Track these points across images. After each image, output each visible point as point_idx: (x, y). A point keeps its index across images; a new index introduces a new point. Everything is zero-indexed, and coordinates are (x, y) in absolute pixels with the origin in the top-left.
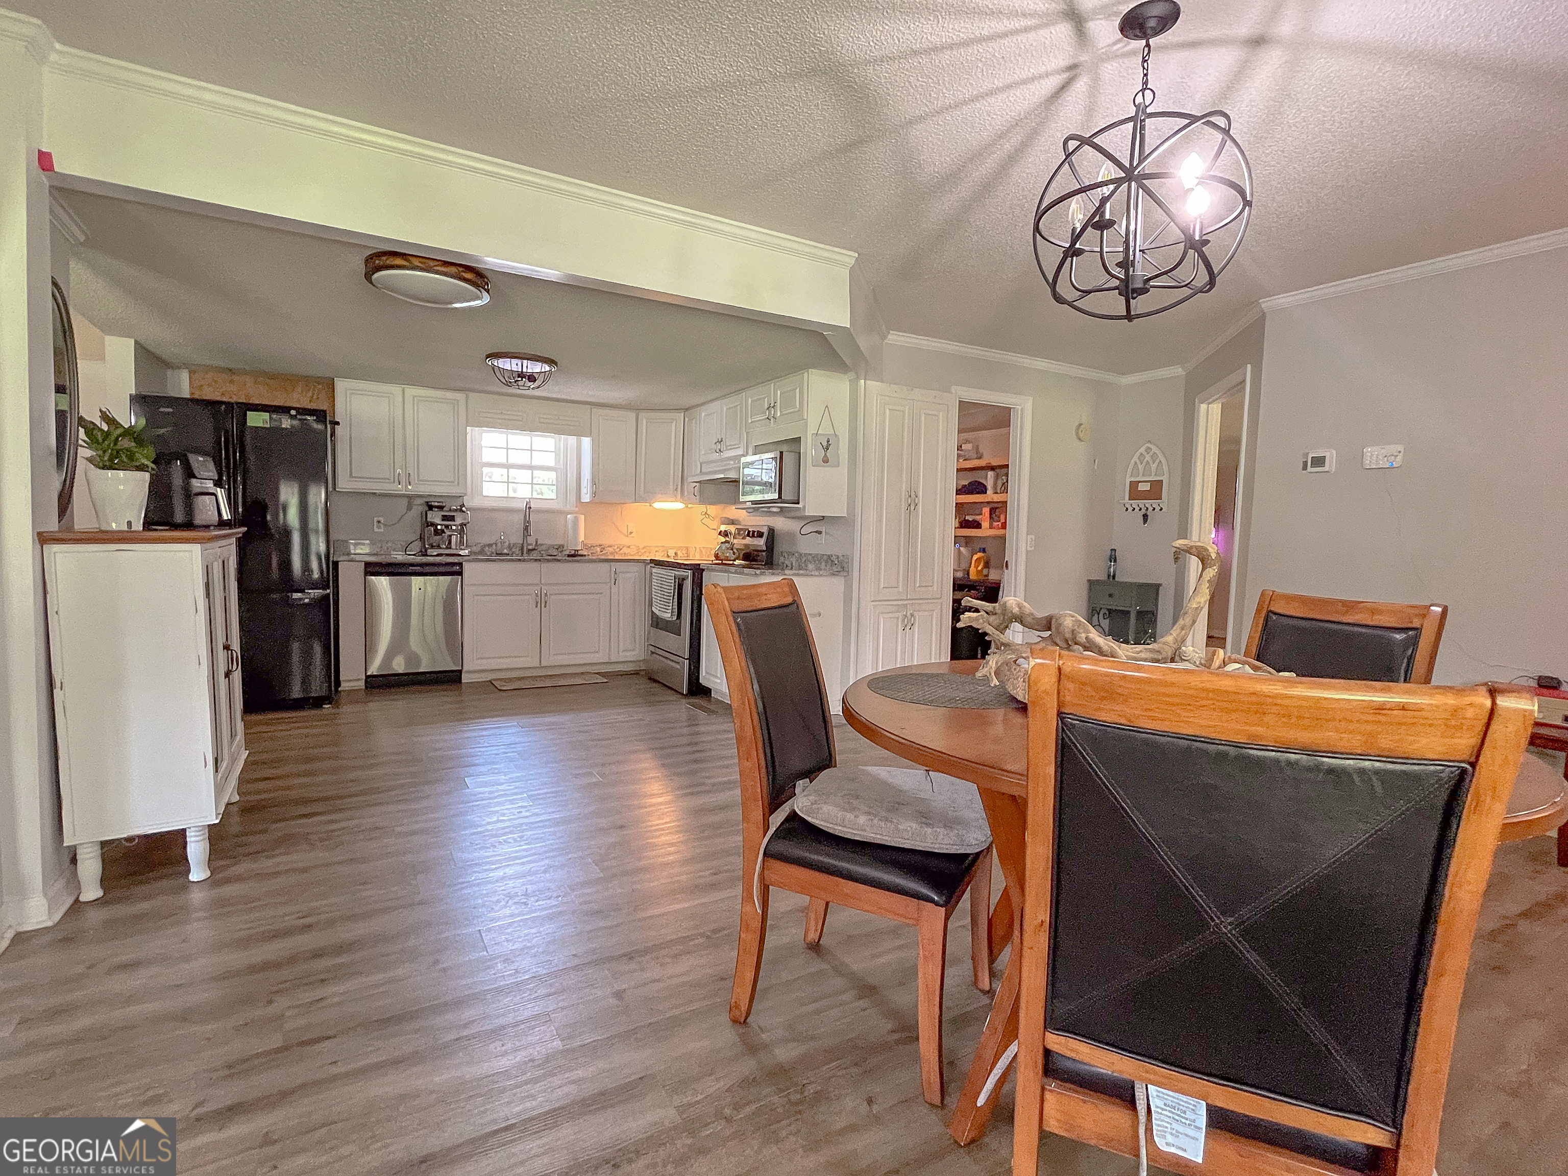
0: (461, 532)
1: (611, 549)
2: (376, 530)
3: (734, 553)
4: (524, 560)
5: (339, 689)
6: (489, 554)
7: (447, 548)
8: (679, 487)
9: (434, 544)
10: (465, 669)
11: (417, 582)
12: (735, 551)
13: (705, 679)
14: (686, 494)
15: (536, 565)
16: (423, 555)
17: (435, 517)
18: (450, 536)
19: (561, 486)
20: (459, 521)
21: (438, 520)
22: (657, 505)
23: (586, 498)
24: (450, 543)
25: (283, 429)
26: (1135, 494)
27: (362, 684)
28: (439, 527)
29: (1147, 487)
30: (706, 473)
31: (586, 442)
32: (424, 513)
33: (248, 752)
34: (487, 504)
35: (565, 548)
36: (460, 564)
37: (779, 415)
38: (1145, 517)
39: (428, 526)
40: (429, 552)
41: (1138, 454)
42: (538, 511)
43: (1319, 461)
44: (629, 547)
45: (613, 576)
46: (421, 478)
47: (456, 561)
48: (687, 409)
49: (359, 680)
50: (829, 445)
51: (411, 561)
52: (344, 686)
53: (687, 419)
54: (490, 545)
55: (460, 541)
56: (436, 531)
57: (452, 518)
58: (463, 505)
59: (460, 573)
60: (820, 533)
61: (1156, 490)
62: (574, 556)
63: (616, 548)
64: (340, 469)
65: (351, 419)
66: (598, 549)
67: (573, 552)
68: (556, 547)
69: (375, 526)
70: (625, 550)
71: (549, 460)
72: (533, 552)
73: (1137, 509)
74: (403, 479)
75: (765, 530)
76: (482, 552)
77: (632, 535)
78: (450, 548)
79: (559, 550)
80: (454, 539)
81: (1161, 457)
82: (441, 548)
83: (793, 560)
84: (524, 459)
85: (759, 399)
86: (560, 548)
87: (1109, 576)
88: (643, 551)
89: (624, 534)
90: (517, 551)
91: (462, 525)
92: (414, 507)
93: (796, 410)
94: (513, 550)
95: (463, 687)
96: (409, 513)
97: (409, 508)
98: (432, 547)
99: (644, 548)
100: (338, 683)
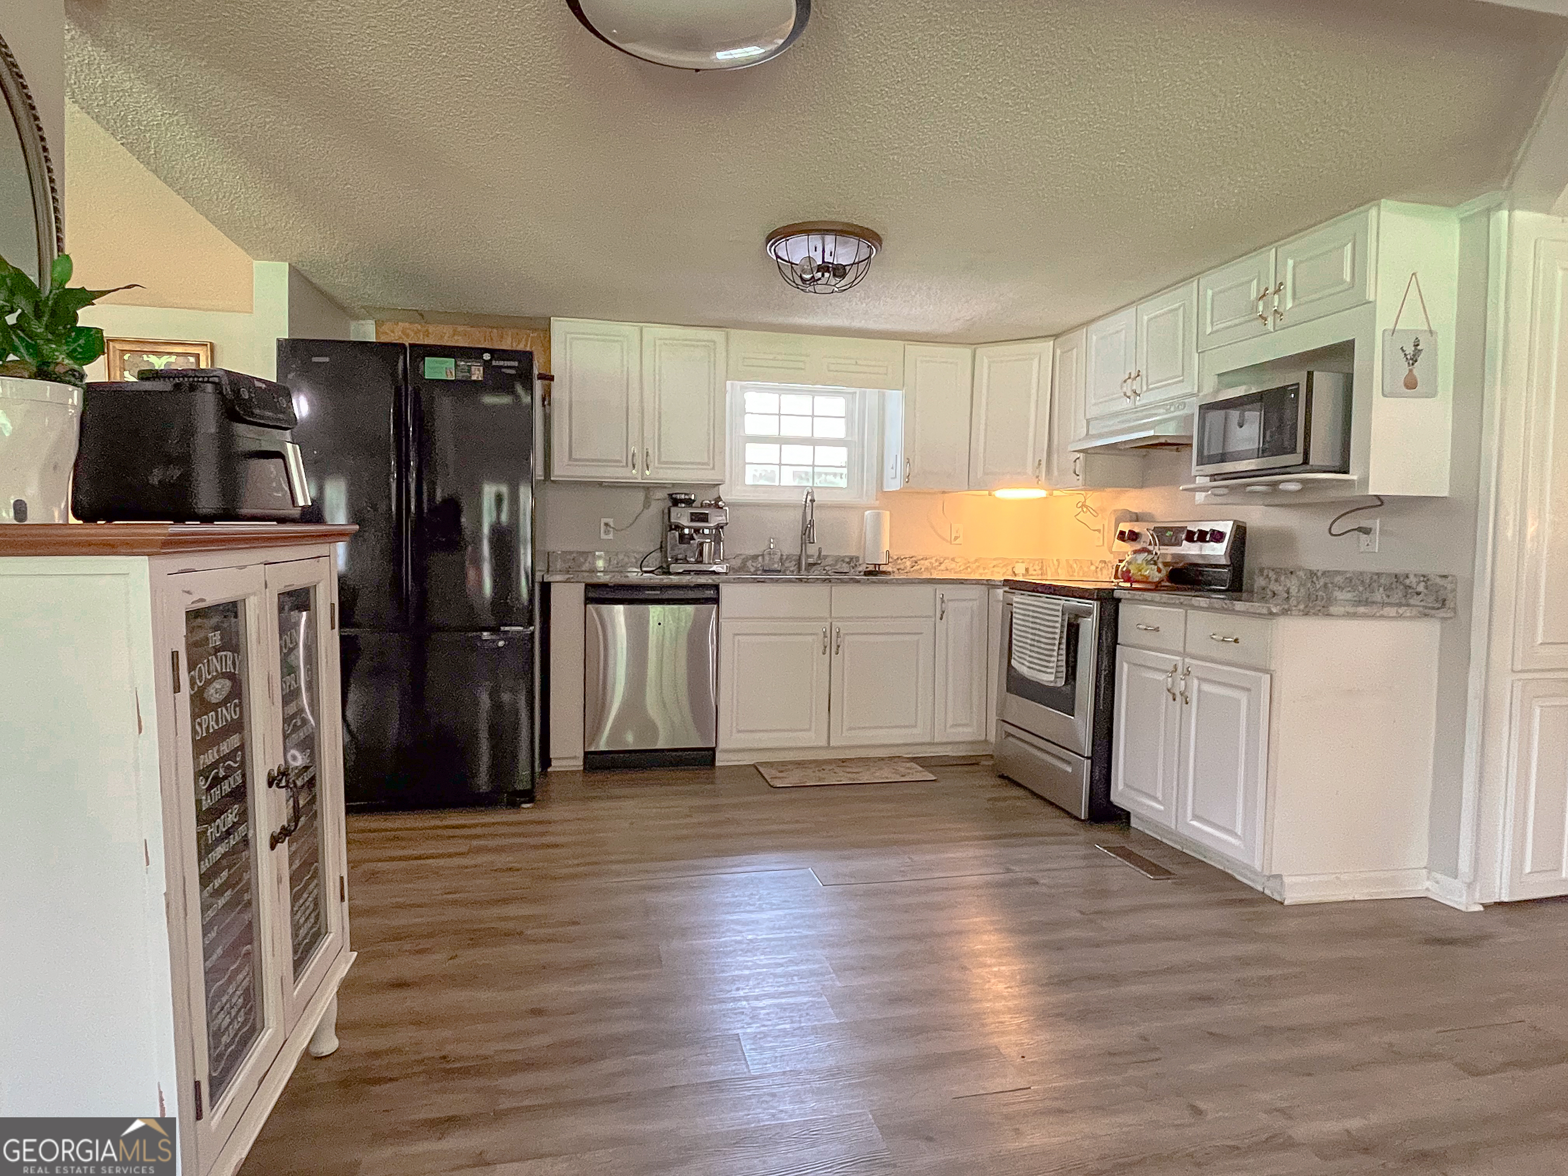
0: (717, 539)
1: (927, 563)
2: (603, 536)
3: (1159, 571)
4: (807, 581)
5: (549, 770)
6: (752, 570)
7: (697, 562)
8: (1044, 463)
9: (680, 556)
10: (722, 745)
11: (655, 611)
12: (1161, 566)
13: (1120, 795)
14: (1056, 473)
15: (824, 589)
16: (664, 573)
17: (682, 516)
18: (701, 544)
19: (854, 465)
20: (715, 520)
21: (685, 521)
22: (1002, 494)
23: (893, 484)
24: (701, 554)
25: (475, 381)
27: (579, 764)
28: (686, 531)
30: (1101, 436)
31: (895, 400)
32: (666, 511)
33: (356, 954)
34: (751, 497)
35: (861, 562)
36: (716, 587)
37: (1289, 305)
39: (671, 529)
40: (674, 568)
42: (822, 507)
44: (953, 560)
45: (938, 607)
46: (663, 459)
47: (710, 581)
48: (1056, 336)
49: (575, 758)
50: (1417, 352)
51: (647, 582)
52: (556, 765)
53: (1058, 352)
54: (755, 558)
55: (715, 553)
56: (682, 536)
57: (704, 518)
58: (719, 499)
59: (716, 601)
60: (1367, 531)
62: (874, 573)
63: (933, 561)
64: (556, 448)
65: (571, 376)
66: (908, 564)
67: (871, 568)
68: (847, 560)
69: (602, 531)
70: (947, 564)
71: (838, 430)
72: (814, 568)
74: (639, 461)
75: (1226, 527)
76: (742, 568)
77: (958, 541)
78: (701, 562)
79: (852, 564)
80: (706, 548)
82: (688, 562)
83: (1293, 584)
84: (800, 428)
85: (1242, 284)
86: (852, 561)
88: (974, 566)
89: (947, 541)
90: (792, 566)
91: (719, 527)
92: (653, 503)
93: (1345, 286)
94: (787, 565)
95: (718, 773)
96: (646, 511)
97: (647, 504)
98: (676, 560)
99: (976, 561)
100: (546, 761)
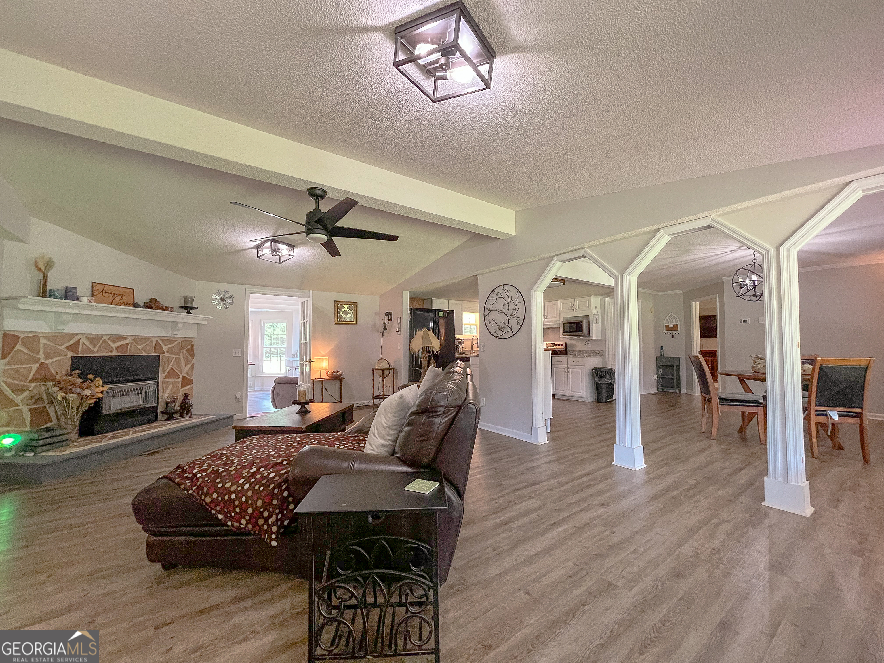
26: (667, 328)
29: (672, 327)
36: (470, 358)
37: (578, 308)
38: (673, 336)
41: (668, 316)
43: (745, 321)
50: (597, 317)
57: (460, 343)
60: (591, 344)
61: (676, 327)
73: (669, 334)
81: (677, 317)
83: (575, 353)
85: (566, 303)
87: (661, 355)
93: (587, 307)
